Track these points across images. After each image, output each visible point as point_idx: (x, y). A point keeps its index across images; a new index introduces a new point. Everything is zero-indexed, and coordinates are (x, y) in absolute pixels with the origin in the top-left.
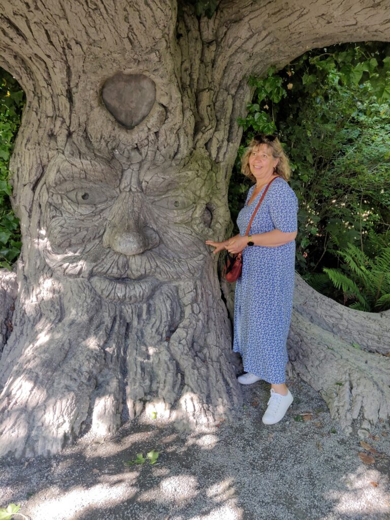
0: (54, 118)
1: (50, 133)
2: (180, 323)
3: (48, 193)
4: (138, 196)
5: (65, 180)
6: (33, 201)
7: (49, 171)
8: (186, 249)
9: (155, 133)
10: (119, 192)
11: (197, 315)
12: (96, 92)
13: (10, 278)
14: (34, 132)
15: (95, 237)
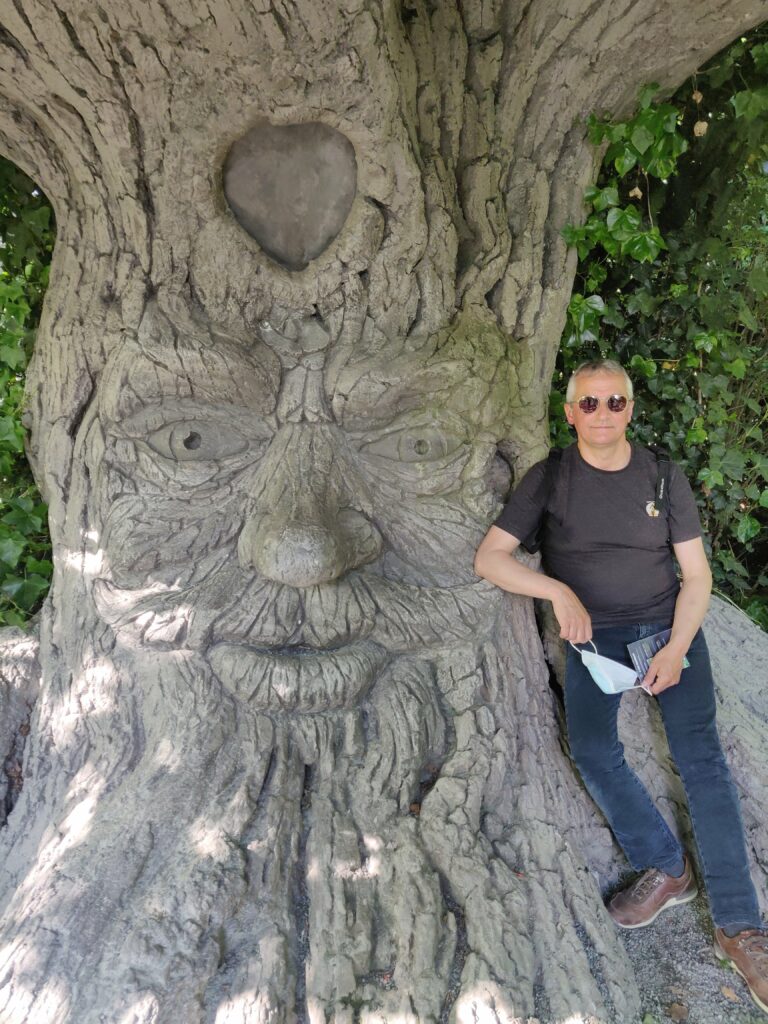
0: (113, 256)
1: (106, 293)
2: (445, 761)
3: (105, 438)
4: (323, 432)
5: (144, 404)
6: (72, 460)
7: (105, 385)
8: (450, 562)
9: (360, 273)
10: (274, 425)
11: (490, 738)
12: (209, 179)
13: (24, 652)
14: (72, 296)
15: (218, 542)
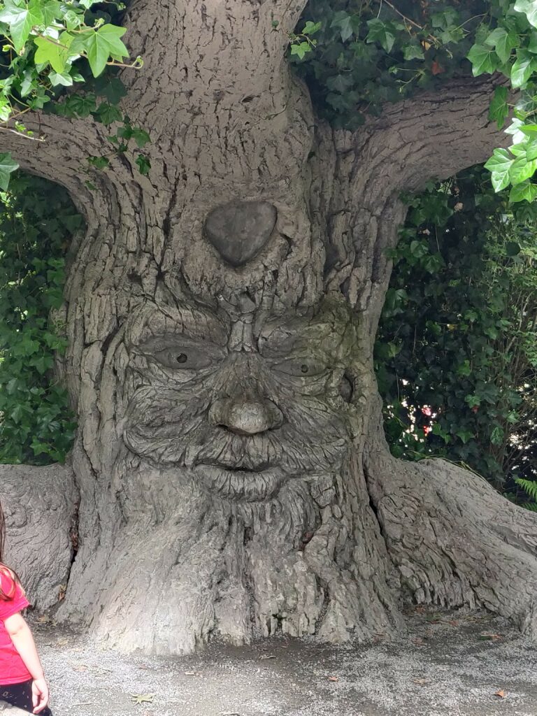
0: (138, 254)
1: (131, 273)
2: (317, 529)
3: (129, 354)
4: (253, 357)
5: (155, 337)
6: (103, 365)
7: (131, 325)
8: (319, 431)
9: (273, 272)
10: (227, 352)
11: (339, 520)
12: (202, 222)
14: (107, 272)
15: (196, 413)
